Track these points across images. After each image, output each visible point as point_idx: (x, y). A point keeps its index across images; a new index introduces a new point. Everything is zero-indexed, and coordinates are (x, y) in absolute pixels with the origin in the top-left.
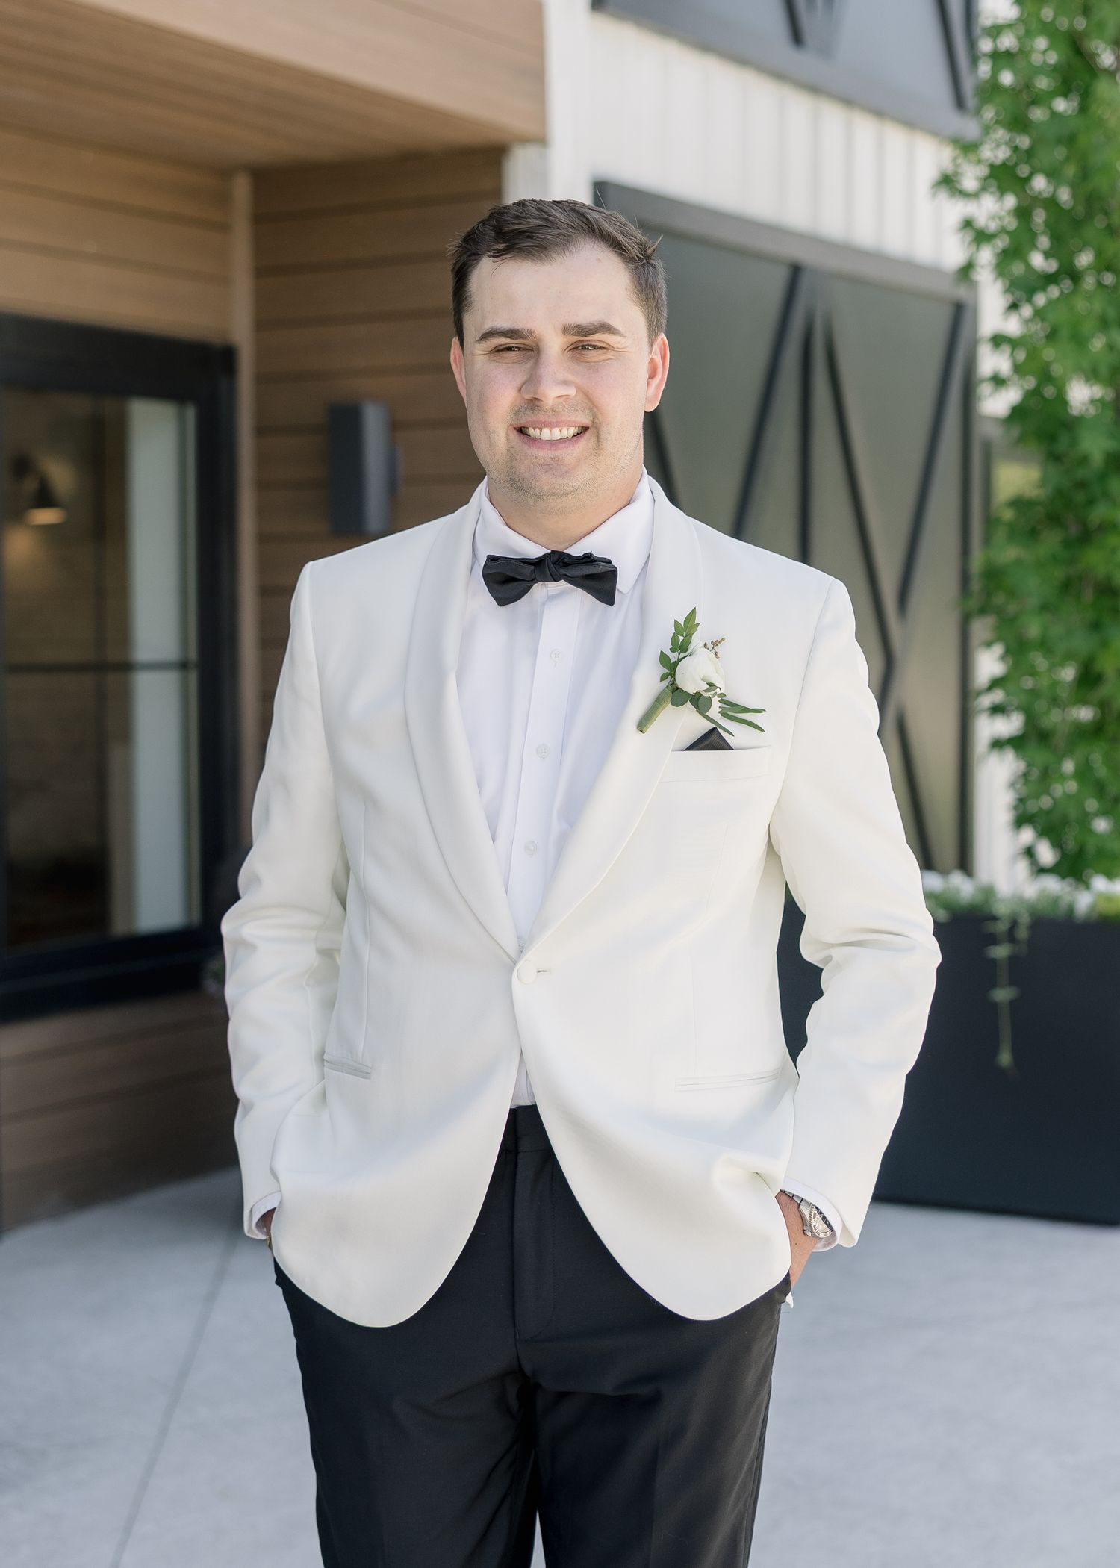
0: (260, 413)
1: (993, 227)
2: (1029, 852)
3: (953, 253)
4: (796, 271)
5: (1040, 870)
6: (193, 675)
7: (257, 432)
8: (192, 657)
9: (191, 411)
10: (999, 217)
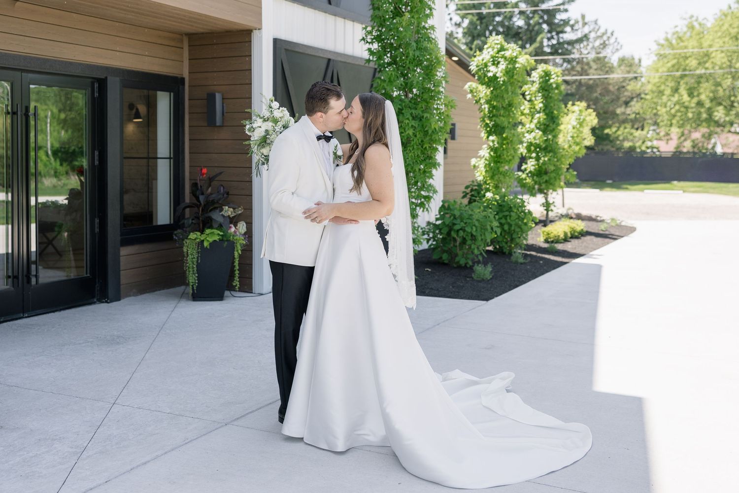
0: (190, 95)
3: (365, 56)
4: (329, 60)
6: (172, 160)
7: (189, 100)
8: (172, 156)
9: (172, 94)
10: (376, 49)
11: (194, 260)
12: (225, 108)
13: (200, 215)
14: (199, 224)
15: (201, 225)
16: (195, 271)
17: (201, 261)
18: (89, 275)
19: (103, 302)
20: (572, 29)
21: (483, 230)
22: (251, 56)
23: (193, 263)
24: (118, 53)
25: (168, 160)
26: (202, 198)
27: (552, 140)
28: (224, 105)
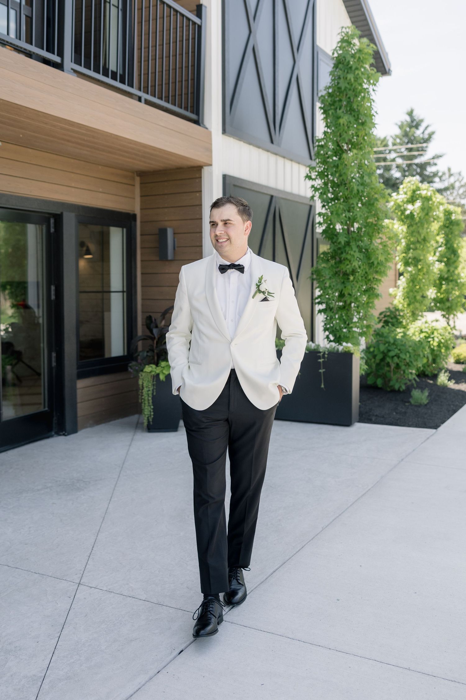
0: (141, 231)
1: (318, 187)
2: (328, 337)
3: (309, 193)
4: (272, 197)
5: (331, 341)
6: (125, 294)
7: (141, 235)
8: (125, 290)
9: (125, 230)
10: (320, 185)
11: (149, 392)
12: (176, 243)
13: (155, 348)
14: (153, 357)
15: (156, 358)
16: (151, 404)
17: (156, 393)
18: (46, 409)
19: (60, 435)
20: (440, 179)
21: (416, 357)
22: (201, 191)
23: (148, 395)
24: (73, 190)
25: (121, 294)
26: (155, 331)
27: (453, 271)
28: (176, 240)
